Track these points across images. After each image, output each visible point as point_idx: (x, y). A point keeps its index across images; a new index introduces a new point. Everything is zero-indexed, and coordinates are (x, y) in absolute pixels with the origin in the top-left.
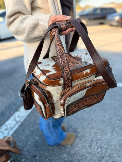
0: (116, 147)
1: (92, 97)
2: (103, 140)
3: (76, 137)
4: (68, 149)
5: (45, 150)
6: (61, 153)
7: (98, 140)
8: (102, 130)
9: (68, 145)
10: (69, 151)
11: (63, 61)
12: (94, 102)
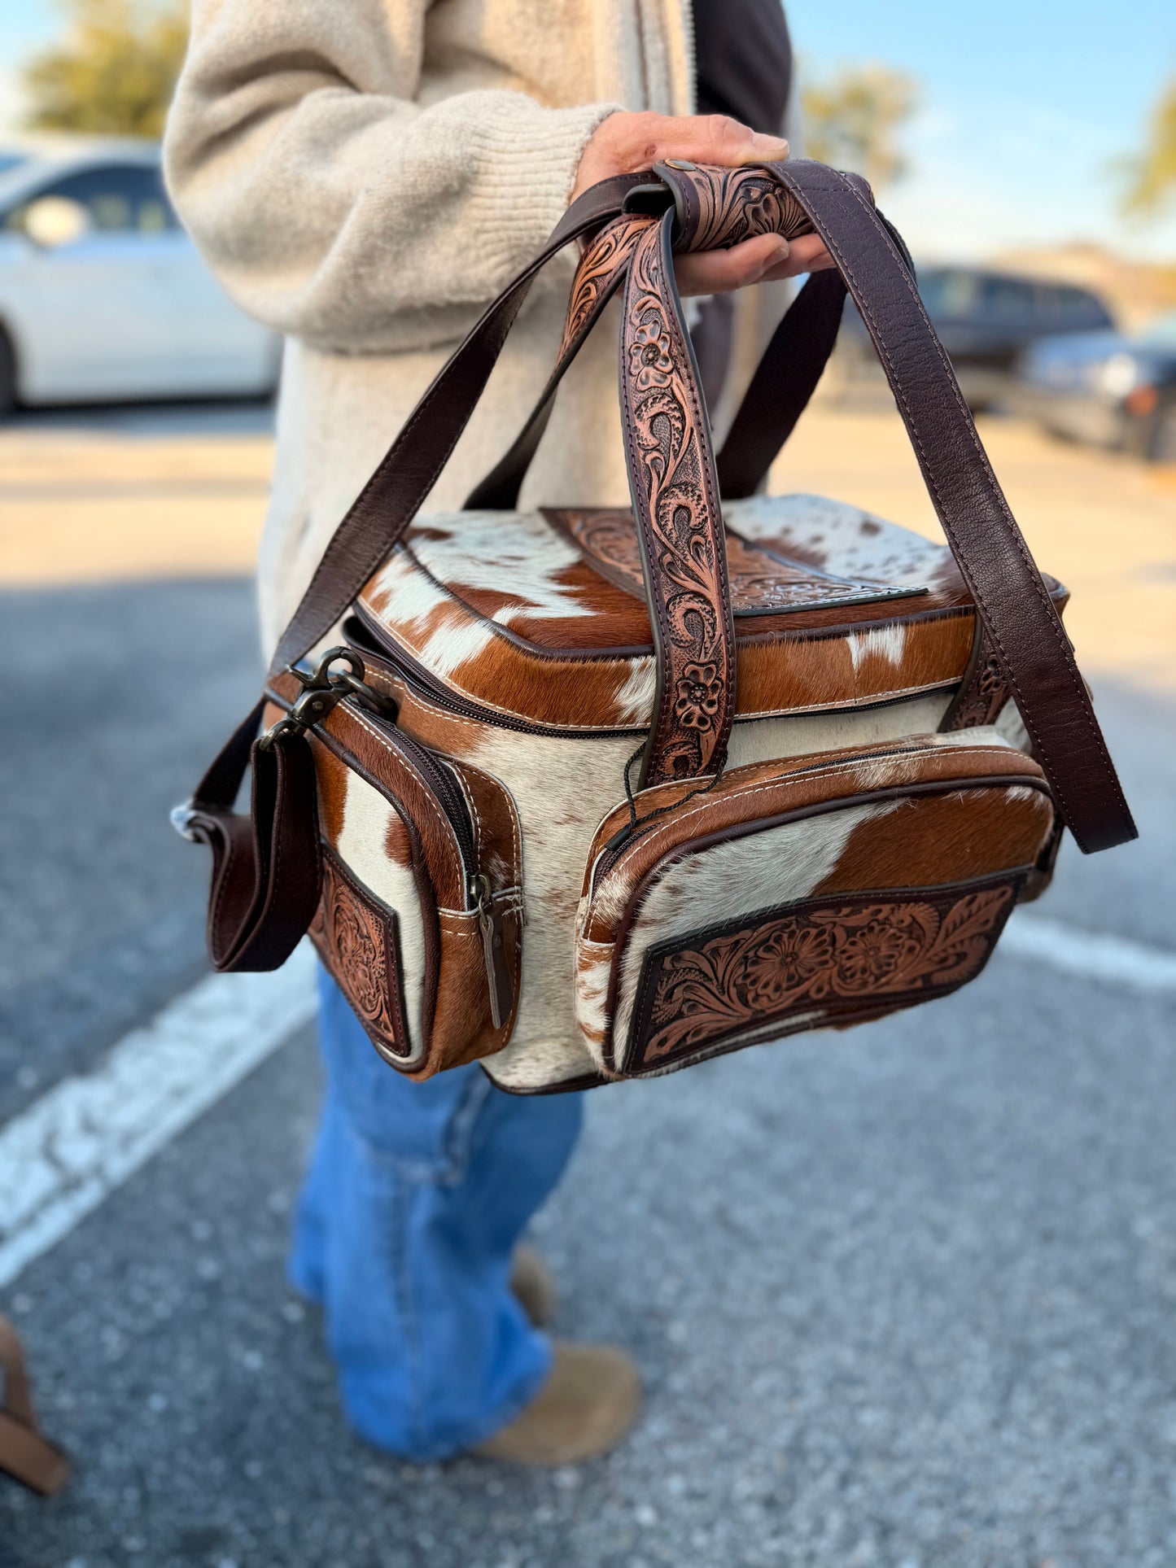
0: (1029, 1541)
1: (886, 909)
2: (907, 1456)
3: (648, 1394)
4: (556, 1505)
5: (316, 1495)
6: (476, 1536)
7: (855, 1454)
8: (908, 1362)
9: (552, 1469)
10: (561, 1529)
11: (673, 503)
12: (898, 980)
